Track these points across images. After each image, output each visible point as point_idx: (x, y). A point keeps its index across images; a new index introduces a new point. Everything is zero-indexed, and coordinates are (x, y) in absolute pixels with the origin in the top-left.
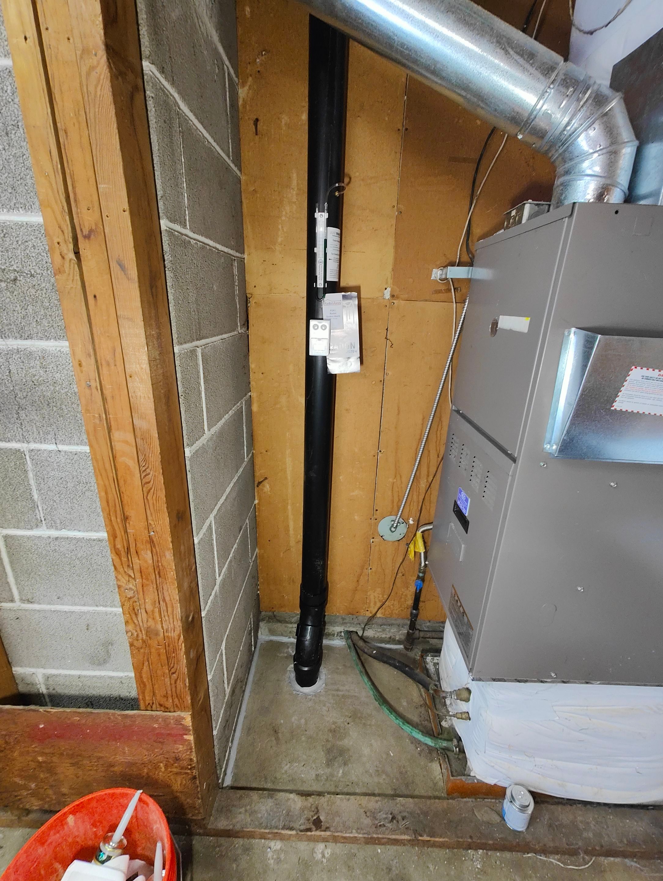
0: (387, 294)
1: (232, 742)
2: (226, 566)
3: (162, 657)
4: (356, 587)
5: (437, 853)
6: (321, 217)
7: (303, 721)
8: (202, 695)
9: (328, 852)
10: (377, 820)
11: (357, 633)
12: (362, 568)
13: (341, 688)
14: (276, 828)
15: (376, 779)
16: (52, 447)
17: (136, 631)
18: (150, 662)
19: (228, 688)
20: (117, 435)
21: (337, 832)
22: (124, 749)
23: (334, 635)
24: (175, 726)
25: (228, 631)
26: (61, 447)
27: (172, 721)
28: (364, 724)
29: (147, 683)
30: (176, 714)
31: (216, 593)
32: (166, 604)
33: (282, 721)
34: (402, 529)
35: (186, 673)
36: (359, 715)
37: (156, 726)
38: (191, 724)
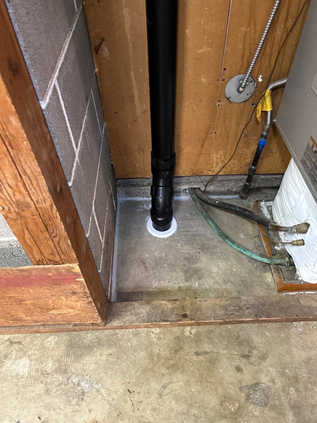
1: (112, 273)
2: (81, 137)
3: (40, 226)
4: (200, 151)
5: (270, 325)
7: (163, 254)
8: (84, 249)
9: (194, 331)
10: (228, 311)
11: (199, 188)
12: (207, 133)
13: (190, 230)
14: (155, 321)
15: (224, 286)
17: (6, 205)
18: (30, 230)
19: (103, 239)
21: (200, 320)
22: (29, 291)
23: (180, 192)
24: (67, 273)
25: (94, 197)
27: (63, 271)
28: (211, 252)
29: (32, 246)
30: (65, 265)
31: (77, 163)
32: (29, 178)
33: (147, 256)
34: (250, 89)
35: (67, 236)
36: (206, 247)
37: (50, 274)
38: (80, 271)
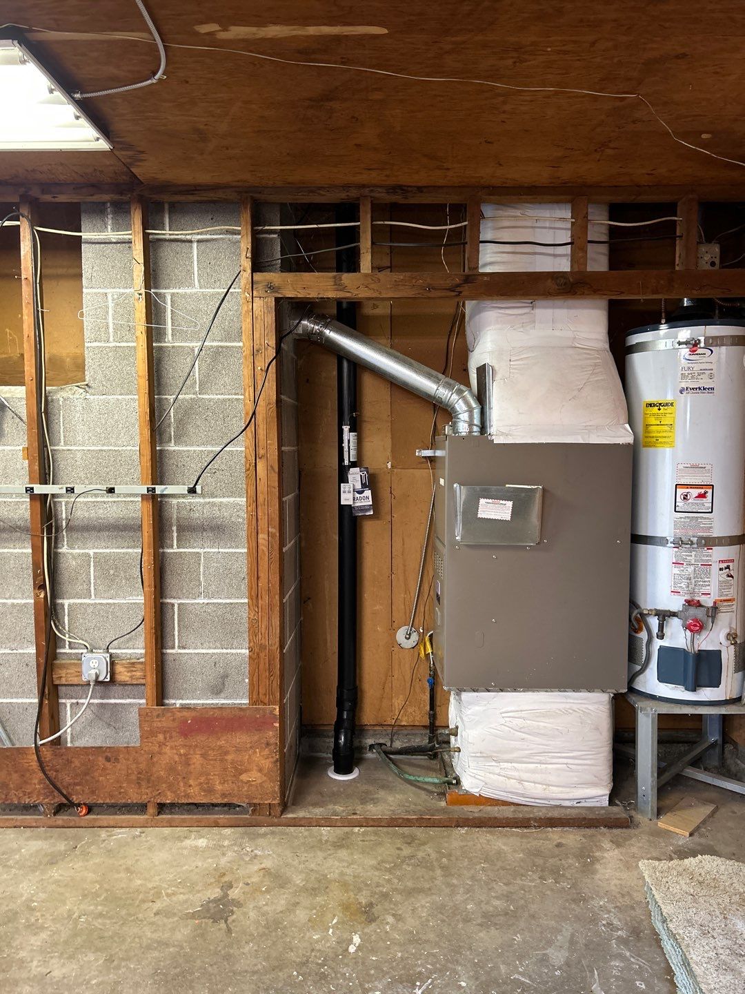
0: (389, 465)
3: (266, 665)
4: (382, 695)
6: (346, 428)
9: (362, 830)
11: (385, 744)
12: (386, 676)
13: (372, 776)
14: (327, 815)
16: (216, 550)
18: (259, 669)
20: (260, 536)
24: (269, 715)
26: (221, 550)
27: (268, 712)
28: (390, 789)
29: (255, 685)
30: (270, 707)
32: (272, 628)
34: (415, 637)
36: (386, 786)
